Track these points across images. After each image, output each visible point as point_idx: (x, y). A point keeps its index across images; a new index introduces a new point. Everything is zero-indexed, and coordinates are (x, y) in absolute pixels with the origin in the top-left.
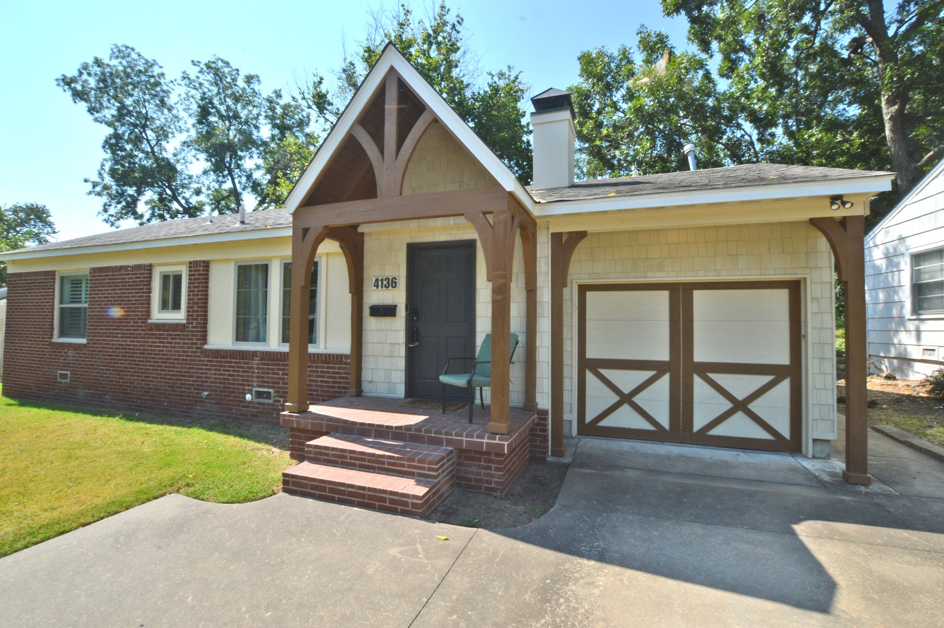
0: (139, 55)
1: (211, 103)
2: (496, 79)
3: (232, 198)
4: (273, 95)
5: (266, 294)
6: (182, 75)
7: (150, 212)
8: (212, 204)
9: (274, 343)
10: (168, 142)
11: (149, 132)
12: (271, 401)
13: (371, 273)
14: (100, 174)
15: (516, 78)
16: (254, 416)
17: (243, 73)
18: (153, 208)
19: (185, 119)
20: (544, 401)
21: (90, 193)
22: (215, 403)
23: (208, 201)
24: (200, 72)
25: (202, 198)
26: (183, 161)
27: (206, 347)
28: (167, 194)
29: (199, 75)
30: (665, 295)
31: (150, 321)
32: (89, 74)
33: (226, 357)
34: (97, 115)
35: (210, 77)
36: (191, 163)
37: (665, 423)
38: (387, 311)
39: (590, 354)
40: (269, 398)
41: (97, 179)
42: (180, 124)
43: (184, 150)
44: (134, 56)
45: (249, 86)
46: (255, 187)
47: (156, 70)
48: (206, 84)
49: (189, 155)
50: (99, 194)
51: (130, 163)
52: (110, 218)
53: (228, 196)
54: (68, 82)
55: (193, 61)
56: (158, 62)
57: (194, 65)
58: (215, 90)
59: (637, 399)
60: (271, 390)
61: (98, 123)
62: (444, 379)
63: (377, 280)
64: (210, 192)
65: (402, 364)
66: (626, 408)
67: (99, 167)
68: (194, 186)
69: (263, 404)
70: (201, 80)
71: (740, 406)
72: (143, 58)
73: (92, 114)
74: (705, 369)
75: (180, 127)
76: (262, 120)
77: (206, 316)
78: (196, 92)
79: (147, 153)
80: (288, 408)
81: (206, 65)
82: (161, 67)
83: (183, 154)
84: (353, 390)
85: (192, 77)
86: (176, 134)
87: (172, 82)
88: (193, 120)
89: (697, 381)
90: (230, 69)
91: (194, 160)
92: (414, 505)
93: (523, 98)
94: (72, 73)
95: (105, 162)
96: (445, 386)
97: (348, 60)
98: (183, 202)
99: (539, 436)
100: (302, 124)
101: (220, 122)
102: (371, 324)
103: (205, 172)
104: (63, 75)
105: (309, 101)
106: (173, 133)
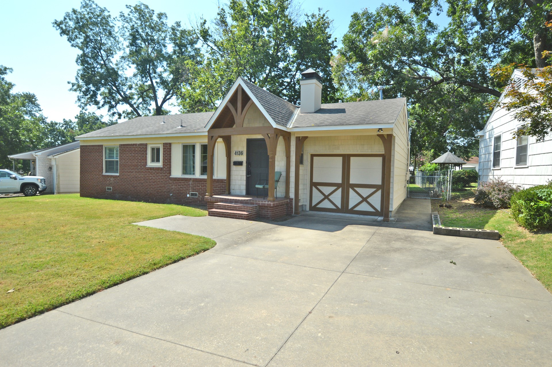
0: (96, 5)
1: (137, 31)
2: (310, 18)
3: (151, 91)
4: (175, 25)
5: (194, 156)
6: (120, 14)
7: (103, 100)
8: (139, 94)
9: (198, 175)
10: (113, 57)
11: (102, 52)
12: (197, 197)
13: (234, 149)
14: (77, 79)
15: (324, 15)
16: (190, 202)
17: (156, 13)
18: (104, 98)
19: (122, 42)
20: (292, 195)
21: (71, 90)
22: (175, 198)
23: (136, 92)
24: (131, 12)
25: (133, 91)
26: (121, 68)
27: (171, 177)
28: (113, 90)
29: (130, 13)
30: (341, 158)
31: (147, 166)
32: (70, 19)
33: (179, 181)
34: (73, 42)
35: (137, 15)
36: (126, 69)
37: (339, 206)
38: (240, 163)
39: (314, 181)
40: (196, 196)
41: (75, 82)
42: (119, 46)
43: (122, 61)
44: (94, 6)
45: (160, 20)
46: (164, 83)
47: (106, 13)
48: (134, 19)
49: (125, 64)
50: (75, 90)
51: (92, 71)
52: (82, 104)
53: (148, 90)
54: (58, 24)
55: (127, 5)
56: (107, 9)
57: (128, 8)
58: (139, 22)
59: (330, 197)
60: (197, 193)
61: (74, 47)
62: (257, 186)
63: (236, 152)
64: (137, 87)
65: (244, 183)
66: (326, 200)
67: (76, 75)
68: (129, 83)
69: (194, 198)
70: (131, 16)
71: (365, 200)
72: (99, 7)
73: (70, 42)
74: (354, 186)
75: (119, 47)
76: (167, 40)
77: (170, 164)
78: (128, 25)
79: (102, 65)
80: (207, 195)
81: (135, 8)
82: (109, 12)
83: (121, 64)
84: (227, 192)
85: (126, 15)
86: (117, 51)
87: (114, 19)
88: (127, 43)
89: (351, 191)
90: (148, 10)
91: (128, 67)
92: (244, 217)
93: (329, 27)
94: (60, 19)
95: (79, 72)
96: (257, 188)
97: (221, 8)
98: (122, 94)
99: (290, 207)
100: (192, 43)
101: (143, 43)
102: (234, 168)
103: (135, 75)
104: (56, 20)
105: (198, 34)
106: (115, 51)
